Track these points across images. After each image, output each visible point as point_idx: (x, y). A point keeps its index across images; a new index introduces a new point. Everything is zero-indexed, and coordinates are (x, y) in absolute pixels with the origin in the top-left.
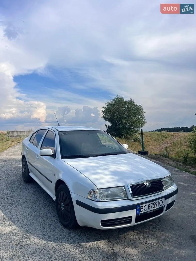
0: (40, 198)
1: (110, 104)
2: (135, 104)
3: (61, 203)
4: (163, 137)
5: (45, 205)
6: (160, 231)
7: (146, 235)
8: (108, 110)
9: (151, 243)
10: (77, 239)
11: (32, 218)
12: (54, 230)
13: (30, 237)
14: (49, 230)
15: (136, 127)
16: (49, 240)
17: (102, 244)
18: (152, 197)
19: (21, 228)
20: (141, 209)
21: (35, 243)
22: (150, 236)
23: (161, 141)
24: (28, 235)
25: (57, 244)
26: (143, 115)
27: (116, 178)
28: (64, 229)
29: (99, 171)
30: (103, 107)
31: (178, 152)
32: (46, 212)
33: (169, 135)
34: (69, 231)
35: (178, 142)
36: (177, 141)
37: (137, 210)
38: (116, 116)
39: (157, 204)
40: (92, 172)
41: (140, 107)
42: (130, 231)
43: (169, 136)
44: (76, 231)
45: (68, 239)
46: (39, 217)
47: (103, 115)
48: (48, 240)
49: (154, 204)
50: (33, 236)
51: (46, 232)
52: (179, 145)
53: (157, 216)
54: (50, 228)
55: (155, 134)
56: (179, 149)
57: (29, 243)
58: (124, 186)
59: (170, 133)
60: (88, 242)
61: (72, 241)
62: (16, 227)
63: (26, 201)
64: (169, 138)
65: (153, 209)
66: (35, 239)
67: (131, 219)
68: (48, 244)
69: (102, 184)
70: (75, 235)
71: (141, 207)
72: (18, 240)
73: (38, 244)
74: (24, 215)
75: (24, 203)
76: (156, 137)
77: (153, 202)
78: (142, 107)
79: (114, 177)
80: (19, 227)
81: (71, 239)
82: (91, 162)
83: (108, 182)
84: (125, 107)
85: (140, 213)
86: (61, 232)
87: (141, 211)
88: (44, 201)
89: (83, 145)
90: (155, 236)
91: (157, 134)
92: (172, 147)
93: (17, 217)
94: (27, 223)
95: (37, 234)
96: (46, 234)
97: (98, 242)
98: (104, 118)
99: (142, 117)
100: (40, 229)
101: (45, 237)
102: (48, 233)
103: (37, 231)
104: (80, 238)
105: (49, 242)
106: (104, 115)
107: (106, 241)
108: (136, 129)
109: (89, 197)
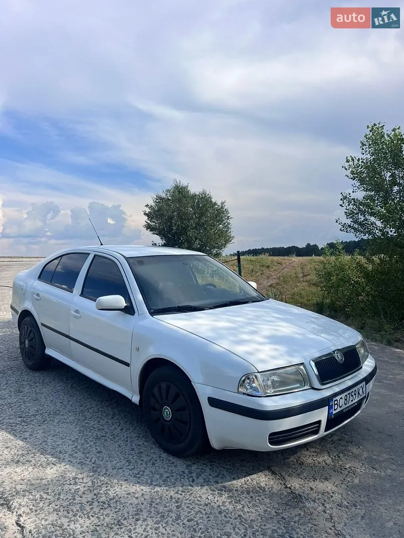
0: (85, 402)
1: (161, 199)
2: (214, 200)
3: (162, 407)
4: (263, 266)
5: (105, 414)
6: (353, 443)
7: (335, 455)
8: (158, 211)
9: (350, 468)
10: (210, 475)
11: (92, 443)
12: (153, 464)
13: (109, 482)
14: (141, 464)
15: (214, 247)
16: (154, 483)
17: (262, 479)
18: (348, 381)
19: (79, 466)
20: (335, 405)
21: (129, 494)
22: (341, 455)
23: (259, 273)
24: (103, 478)
25: (176, 490)
26: (229, 224)
27: (282, 348)
28: (171, 458)
29: (245, 337)
30: (147, 206)
31: (294, 294)
32: (114, 429)
33: (272, 261)
34: (185, 462)
35: (290, 276)
36: (289, 274)
37: (330, 408)
38: (175, 224)
39: (355, 395)
40: (232, 338)
41: (222, 207)
42: (301, 450)
43: (274, 265)
44: (201, 461)
45: (192, 477)
46: (106, 440)
47: (147, 222)
48: (151, 484)
49: (353, 394)
50: (116, 481)
51: (139, 469)
52: (293, 281)
53: (353, 417)
54: (142, 460)
55: (247, 260)
56: (293, 288)
57: (115, 495)
58: (302, 364)
59: (275, 258)
60: (234, 479)
61: (201, 480)
62: (67, 466)
63: (59, 410)
64: (275, 268)
65: (351, 403)
66: (124, 487)
67: (319, 427)
68: (157, 492)
69: (263, 361)
70: (202, 469)
71: (335, 401)
72: (86, 492)
73: (136, 495)
74: (70, 440)
75: (55, 413)
76: (251, 267)
77: (350, 391)
78: (226, 208)
79: (277, 347)
80: (73, 466)
81: (198, 478)
82: (215, 319)
83: (274, 358)
84: (193, 207)
85: (334, 412)
86: (170, 465)
87: (335, 410)
88: (99, 407)
89: (160, 285)
90: (351, 454)
91: (251, 261)
92: (281, 285)
93: (58, 445)
94: (88, 455)
95: (122, 475)
96: (141, 473)
97: (254, 476)
98: (148, 227)
99: (227, 227)
100: (122, 464)
101: (142, 479)
102: (144, 471)
103: (119, 469)
104: (216, 474)
105: (157, 489)
106: (149, 222)
107: (267, 472)
108: (215, 251)
109: (240, 390)
